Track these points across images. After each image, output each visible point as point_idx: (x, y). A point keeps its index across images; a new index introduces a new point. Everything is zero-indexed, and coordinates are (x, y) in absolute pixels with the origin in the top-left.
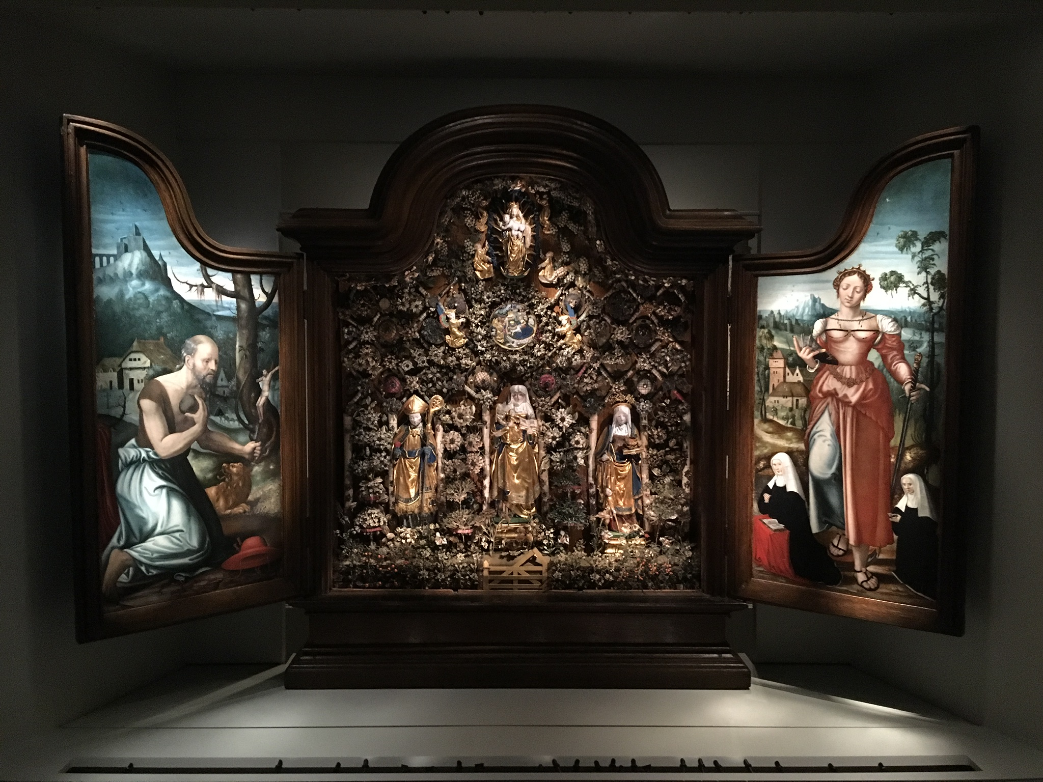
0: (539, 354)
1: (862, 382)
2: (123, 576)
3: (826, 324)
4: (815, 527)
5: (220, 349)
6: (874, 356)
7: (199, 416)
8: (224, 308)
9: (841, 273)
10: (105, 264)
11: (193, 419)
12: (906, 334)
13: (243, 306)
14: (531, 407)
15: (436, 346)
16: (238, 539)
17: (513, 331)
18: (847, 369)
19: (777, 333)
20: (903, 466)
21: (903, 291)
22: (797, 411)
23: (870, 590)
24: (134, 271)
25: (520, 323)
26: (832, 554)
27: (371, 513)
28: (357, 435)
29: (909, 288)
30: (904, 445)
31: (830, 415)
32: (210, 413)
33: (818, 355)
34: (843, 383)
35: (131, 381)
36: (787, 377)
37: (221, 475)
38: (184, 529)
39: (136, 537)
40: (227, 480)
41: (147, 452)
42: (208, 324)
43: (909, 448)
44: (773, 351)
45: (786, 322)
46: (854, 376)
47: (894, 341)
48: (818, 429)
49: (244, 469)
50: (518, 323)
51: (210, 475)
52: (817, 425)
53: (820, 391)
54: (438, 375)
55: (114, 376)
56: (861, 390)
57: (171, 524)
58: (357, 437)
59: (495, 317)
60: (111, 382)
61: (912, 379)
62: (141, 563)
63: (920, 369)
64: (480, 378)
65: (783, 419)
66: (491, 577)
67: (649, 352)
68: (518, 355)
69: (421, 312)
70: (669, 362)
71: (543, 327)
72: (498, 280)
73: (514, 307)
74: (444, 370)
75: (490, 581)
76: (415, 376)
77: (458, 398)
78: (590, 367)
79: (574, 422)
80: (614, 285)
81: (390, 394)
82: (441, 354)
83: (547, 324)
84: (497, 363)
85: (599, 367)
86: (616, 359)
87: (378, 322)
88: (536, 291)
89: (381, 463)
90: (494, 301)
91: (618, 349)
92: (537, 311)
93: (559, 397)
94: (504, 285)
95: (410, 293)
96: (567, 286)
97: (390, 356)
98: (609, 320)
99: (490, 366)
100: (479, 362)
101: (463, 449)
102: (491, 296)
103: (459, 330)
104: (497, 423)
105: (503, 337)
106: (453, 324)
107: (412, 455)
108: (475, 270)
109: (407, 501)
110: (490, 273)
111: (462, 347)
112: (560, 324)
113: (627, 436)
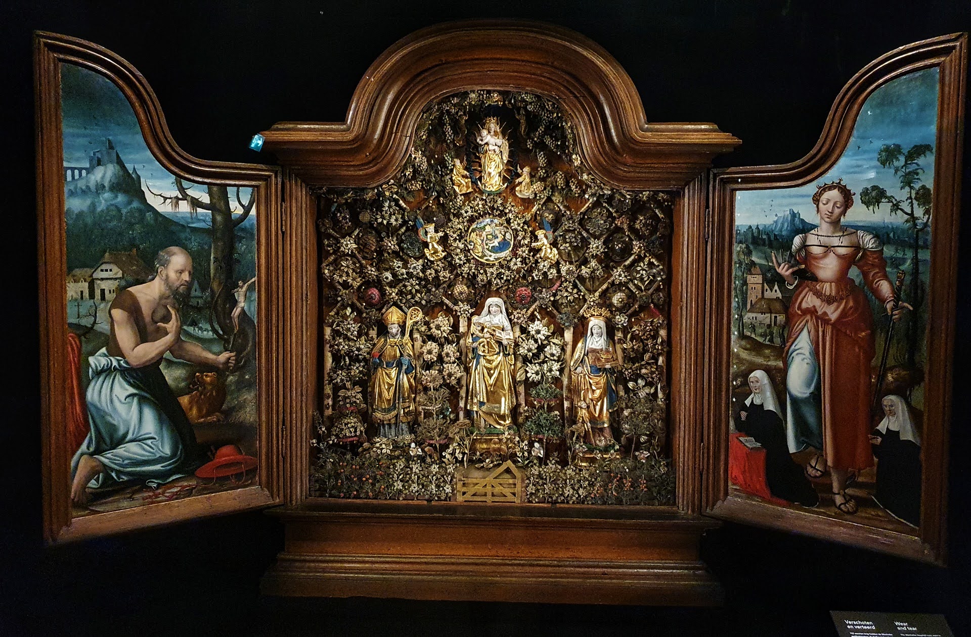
0: (515, 268)
1: (842, 299)
2: (93, 481)
3: (804, 240)
4: (792, 448)
5: (193, 259)
6: (854, 273)
7: (172, 326)
8: (199, 220)
9: (821, 187)
10: (77, 177)
11: (165, 328)
12: (888, 251)
13: (219, 218)
14: (507, 319)
15: (415, 258)
16: (212, 448)
17: (491, 245)
18: (827, 285)
19: (755, 248)
20: (884, 386)
21: (885, 206)
22: (776, 328)
23: (848, 513)
24: (106, 184)
25: (497, 237)
26: (810, 475)
27: (348, 423)
28: (336, 345)
29: (891, 204)
30: (885, 365)
31: (809, 332)
32: (183, 322)
33: (796, 271)
34: (823, 301)
35: (103, 291)
36: (766, 293)
37: (194, 384)
38: (155, 437)
39: (106, 444)
40: (200, 388)
41: (118, 361)
42: (183, 236)
43: (891, 369)
44: (751, 267)
45: (764, 237)
46: (833, 294)
47: (875, 258)
48: (796, 348)
49: (218, 379)
50: (495, 237)
51: (183, 384)
52: (796, 343)
53: (799, 308)
54: (417, 287)
55: (85, 286)
56: (842, 307)
57: (142, 432)
58: (336, 347)
59: (473, 231)
60: (82, 292)
61: (895, 297)
62: (112, 470)
63: (903, 287)
64: (458, 291)
65: (761, 336)
66: (464, 489)
67: (625, 266)
68: (495, 268)
69: (401, 226)
70: (645, 276)
71: (520, 241)
72: (476, 194)
73: (492, 221)
74: (423, 283)
75: (464, 493)
76: (395, 287)
77: (436, 310)
78: (566, 280)
79: (550, 334)
80: (591, 200)
81: (370, 305)
82: (420, 267)
83: (524, 238)
84: (475, 276)
85: (574, 281)
86: (592, 272)
87: (358, 234)
88: (513, 206)
89: (360, 372)
90: (472, 215)
91: (593, 263)
92: (514, 225)
93: (535, 310)
94: (482, 199)
95: (390, 207)
96: (544, 200)
97: (369, 268)
98: (585, 235)
99: (468, 279)
100: (457, 275)
101: (440, 359)
102: (470, 210)
103: (437, 243)
104: (472, 335)
105: (480, 250)
106: (431, 238)
107: (389, 365)
108: (453, 184)
109: (384, 411)
110: (468, 187)
111: (440, 260)
112: (536, 239)
113: (602, 350)
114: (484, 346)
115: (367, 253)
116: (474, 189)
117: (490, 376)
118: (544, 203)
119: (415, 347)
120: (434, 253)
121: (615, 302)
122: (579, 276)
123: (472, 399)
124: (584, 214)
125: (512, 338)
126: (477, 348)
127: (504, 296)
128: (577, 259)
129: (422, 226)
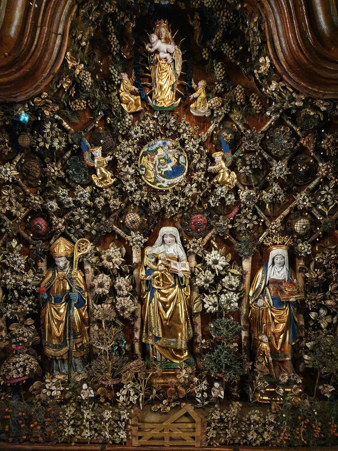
0: (190, 194)
14: (182, 248)
15: (82, 185)
17: (164, 170)
25: (171, 161)
27: (17, 362)
50: (169, 161)
54: (86, 216)
58: (3, 281)
59: (145, 154)
64: (130, 219)
66: (140, 434)
67: (308, 190)
68: (168, 195)
69: (66, 150)
70: (329, 200)
71: (195, 164)
72: (146, 113)
73: (164, 144)
74: (92, 212)
75: (140, 438)
76: (62, 217)
77: (108, 239)
78: (245, 207)
79: (227, 264)
80: (273, 118)
81: (38, 236)
82: (88, 195)
83: (200, 161)
84: (147, 204)
85: (254, 207)
86: (274, 197)
87: (20, 160)
88: (187, 125)
89: (30, 306)
90: (143, 137)
91: (276, 187)
92: (189, 147)
93: (211, 238)
94: (154, 119)
95: (52, 129)
96: (221, 119)
97: (33, 197)
98: (266, 156)
99: (140, 207)
100: (128, 203)
101: (113, 291)
102: (139, 131)
103: (106, 168)
104: (146, 267)
105: (153, 176)
106: (98, 162)
107: (58, 301)
108: (121, 102)
109: (55, 347)
110: (137, 105)
111: (110, 187)
112: (213, 161)
113: (284, 280)
114: (158, 279)
115: (32, 181)
116: (145, 108)
117: (166, 310)
118: (222, 122)
119: (87, 278)
120: (102, 180)
121: (298, 229)
122: (259, 201)
123: (147, 332)
124: (265, 133)
125: (188, 270)
126: (151, 281)
127: (178, 225)
128: (256, 183)
129: (88, 149)
